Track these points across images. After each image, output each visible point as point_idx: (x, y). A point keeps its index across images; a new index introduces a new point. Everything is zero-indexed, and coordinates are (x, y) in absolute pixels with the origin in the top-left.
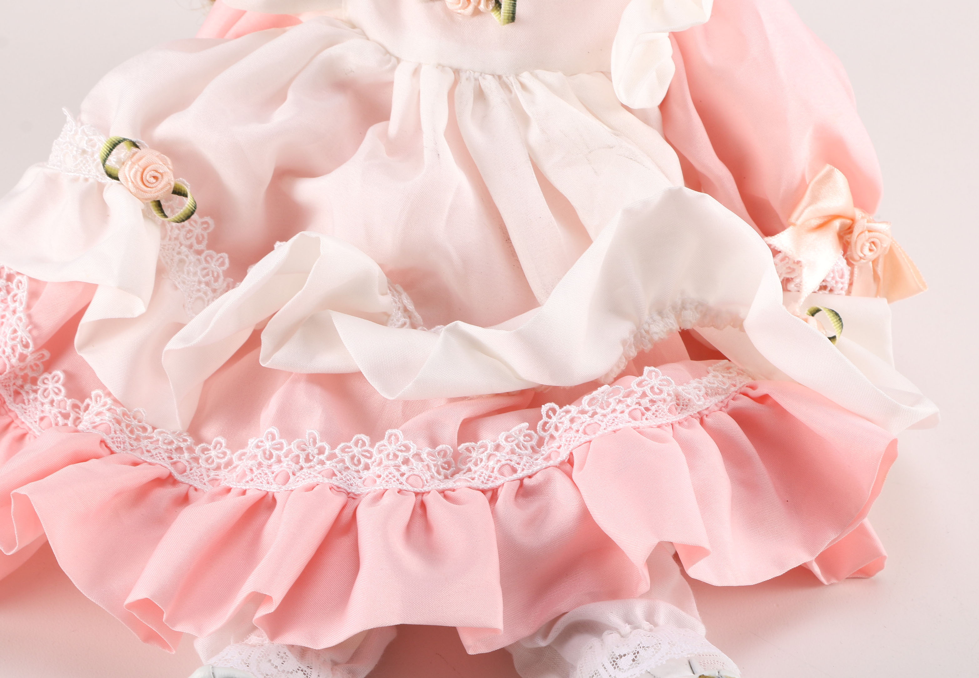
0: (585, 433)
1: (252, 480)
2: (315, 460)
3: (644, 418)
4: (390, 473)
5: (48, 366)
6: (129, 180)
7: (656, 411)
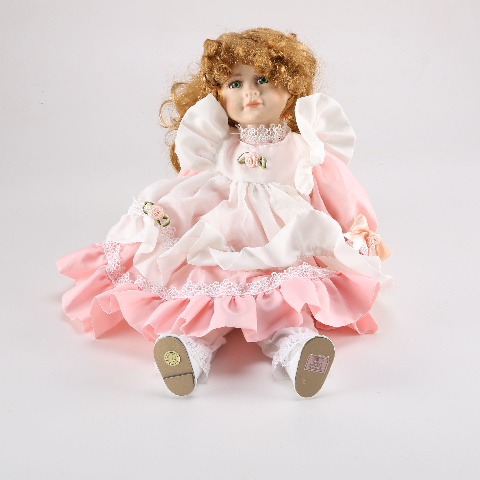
0: (284, 280)
1: (183, 295)
2: (202, 289)
3: (303, 276)
4: (225, 291)
5: (125, 272)
6: (150, 213)
7: (306, 275)
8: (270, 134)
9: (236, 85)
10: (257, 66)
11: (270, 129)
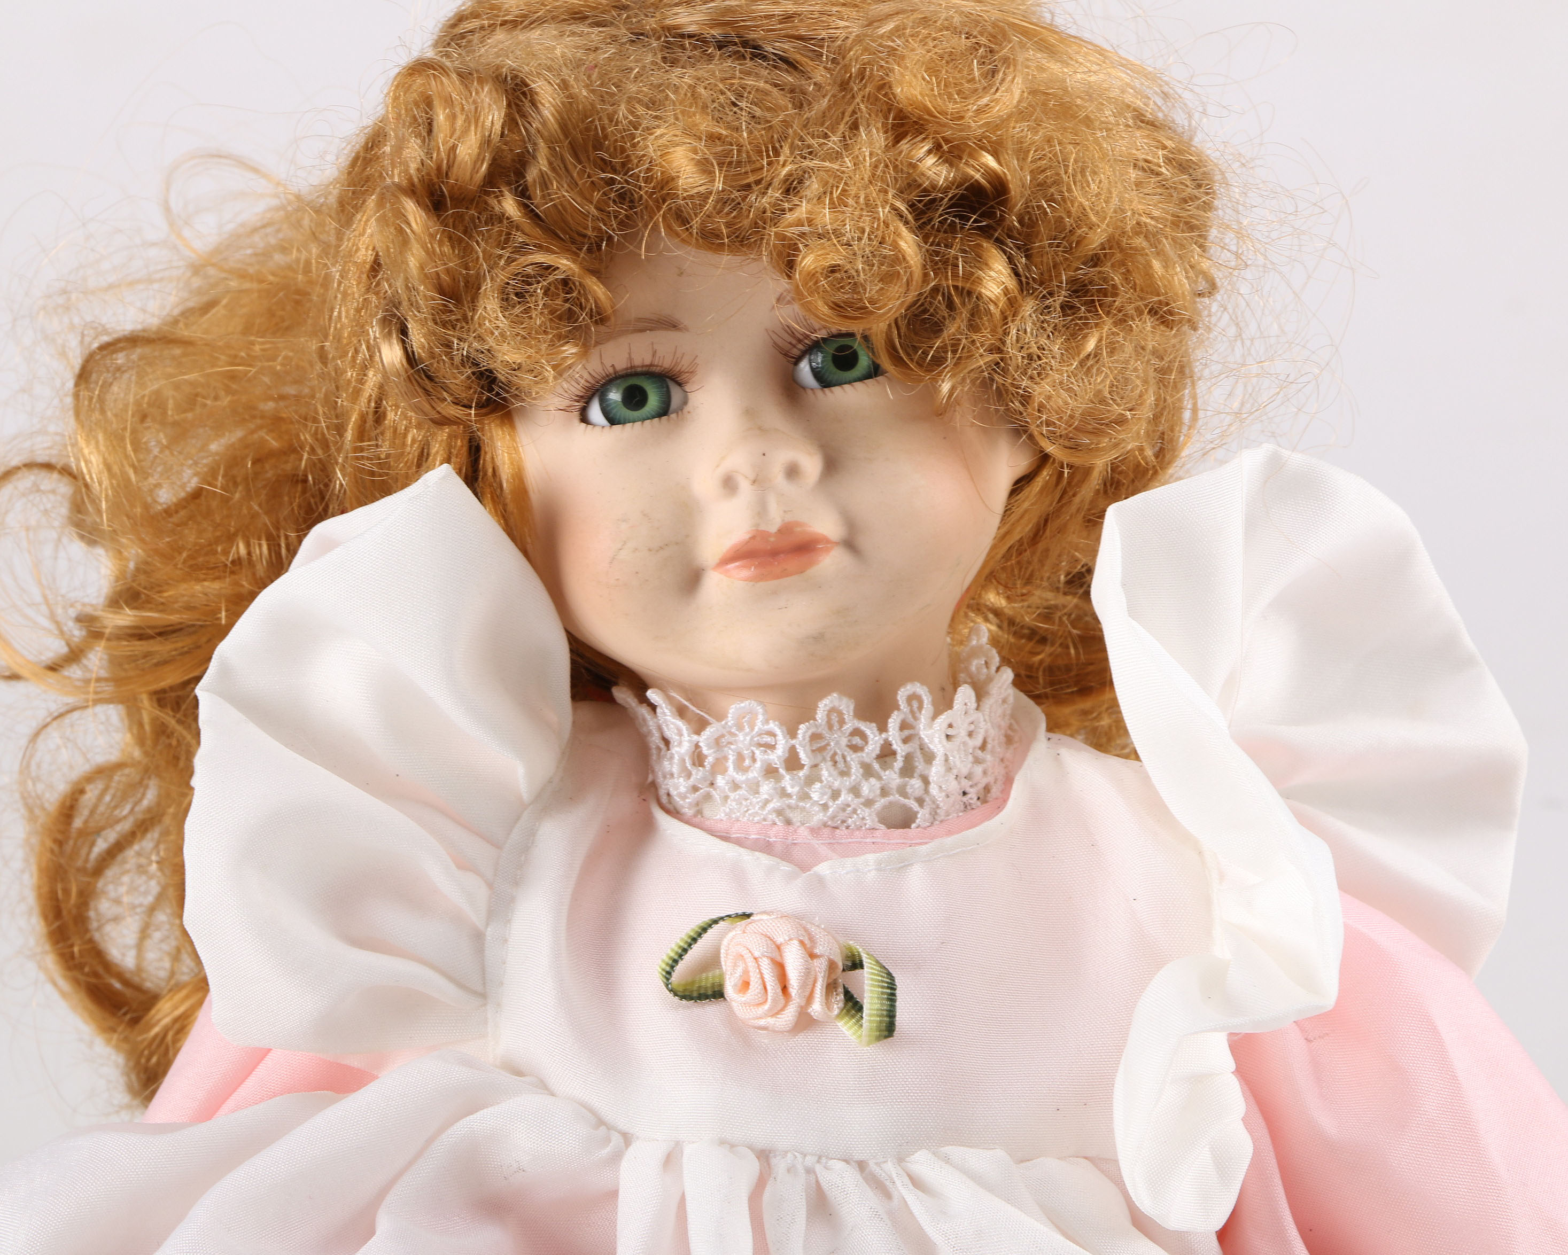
8: (899, 764)
9: (635, 398)
10: (812, 275)
11: (894, 722)
